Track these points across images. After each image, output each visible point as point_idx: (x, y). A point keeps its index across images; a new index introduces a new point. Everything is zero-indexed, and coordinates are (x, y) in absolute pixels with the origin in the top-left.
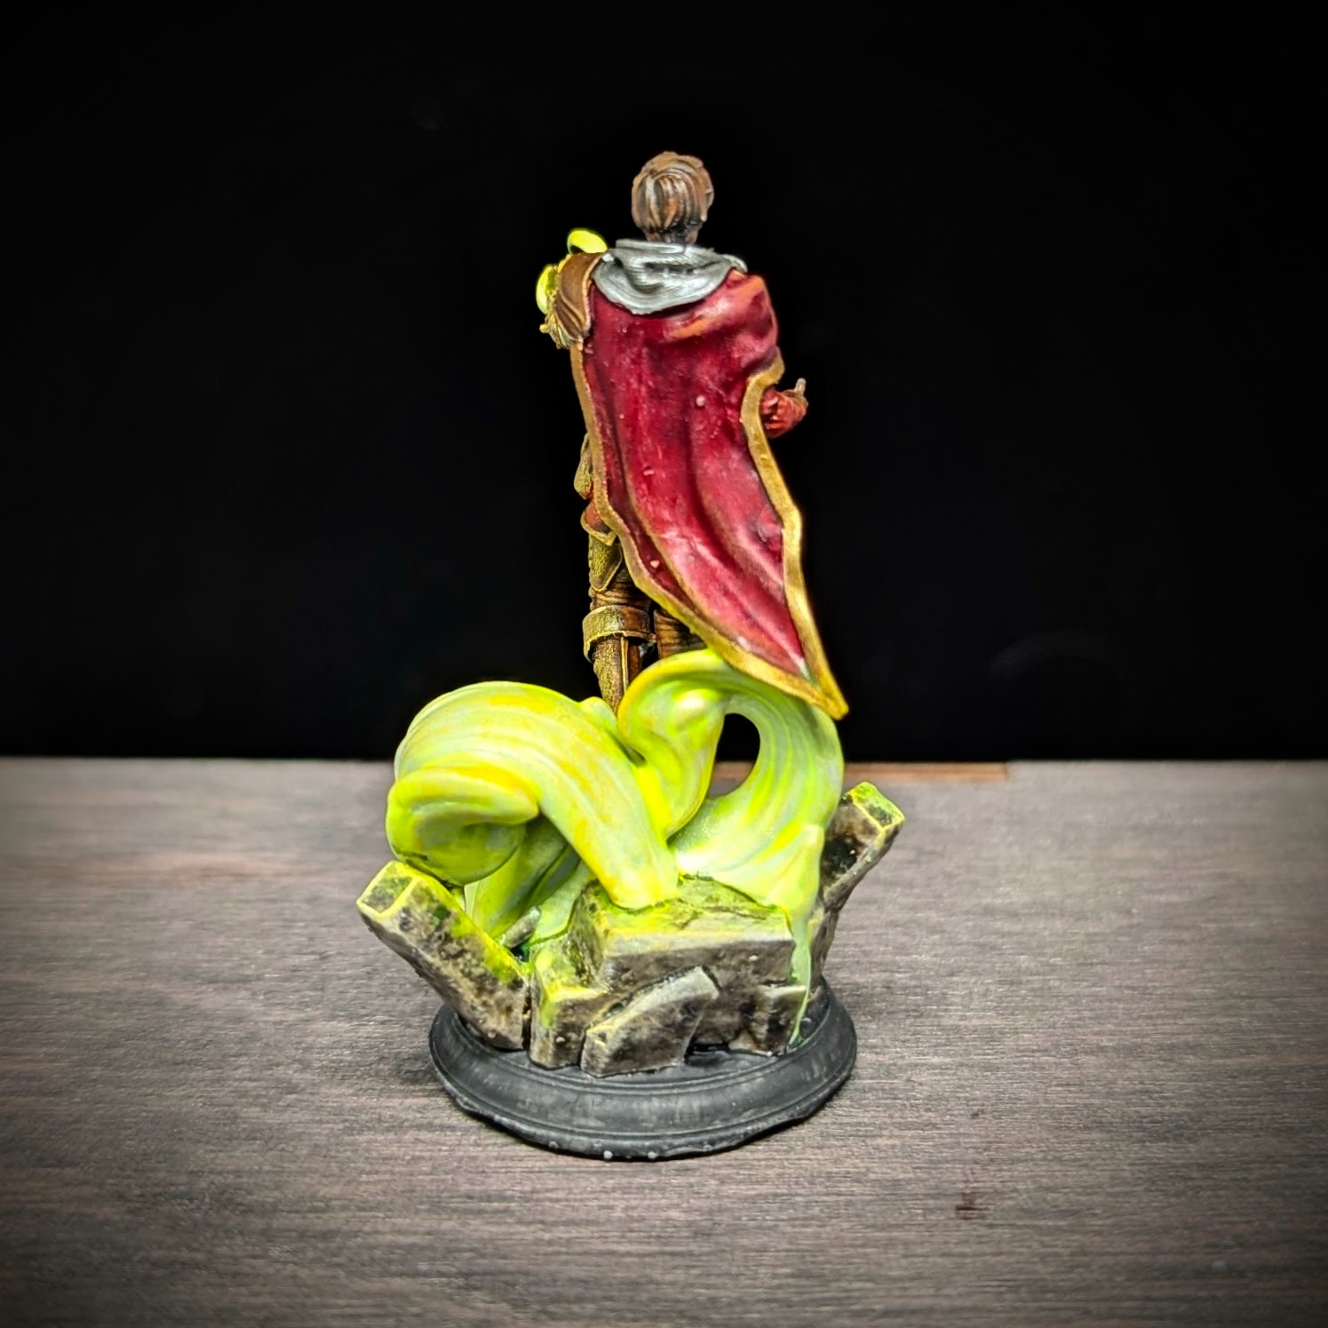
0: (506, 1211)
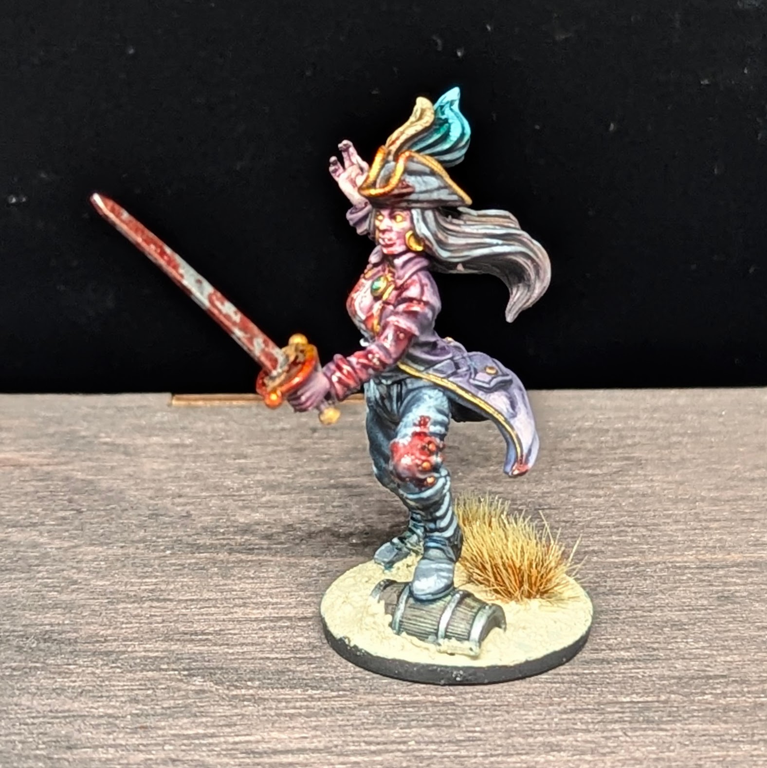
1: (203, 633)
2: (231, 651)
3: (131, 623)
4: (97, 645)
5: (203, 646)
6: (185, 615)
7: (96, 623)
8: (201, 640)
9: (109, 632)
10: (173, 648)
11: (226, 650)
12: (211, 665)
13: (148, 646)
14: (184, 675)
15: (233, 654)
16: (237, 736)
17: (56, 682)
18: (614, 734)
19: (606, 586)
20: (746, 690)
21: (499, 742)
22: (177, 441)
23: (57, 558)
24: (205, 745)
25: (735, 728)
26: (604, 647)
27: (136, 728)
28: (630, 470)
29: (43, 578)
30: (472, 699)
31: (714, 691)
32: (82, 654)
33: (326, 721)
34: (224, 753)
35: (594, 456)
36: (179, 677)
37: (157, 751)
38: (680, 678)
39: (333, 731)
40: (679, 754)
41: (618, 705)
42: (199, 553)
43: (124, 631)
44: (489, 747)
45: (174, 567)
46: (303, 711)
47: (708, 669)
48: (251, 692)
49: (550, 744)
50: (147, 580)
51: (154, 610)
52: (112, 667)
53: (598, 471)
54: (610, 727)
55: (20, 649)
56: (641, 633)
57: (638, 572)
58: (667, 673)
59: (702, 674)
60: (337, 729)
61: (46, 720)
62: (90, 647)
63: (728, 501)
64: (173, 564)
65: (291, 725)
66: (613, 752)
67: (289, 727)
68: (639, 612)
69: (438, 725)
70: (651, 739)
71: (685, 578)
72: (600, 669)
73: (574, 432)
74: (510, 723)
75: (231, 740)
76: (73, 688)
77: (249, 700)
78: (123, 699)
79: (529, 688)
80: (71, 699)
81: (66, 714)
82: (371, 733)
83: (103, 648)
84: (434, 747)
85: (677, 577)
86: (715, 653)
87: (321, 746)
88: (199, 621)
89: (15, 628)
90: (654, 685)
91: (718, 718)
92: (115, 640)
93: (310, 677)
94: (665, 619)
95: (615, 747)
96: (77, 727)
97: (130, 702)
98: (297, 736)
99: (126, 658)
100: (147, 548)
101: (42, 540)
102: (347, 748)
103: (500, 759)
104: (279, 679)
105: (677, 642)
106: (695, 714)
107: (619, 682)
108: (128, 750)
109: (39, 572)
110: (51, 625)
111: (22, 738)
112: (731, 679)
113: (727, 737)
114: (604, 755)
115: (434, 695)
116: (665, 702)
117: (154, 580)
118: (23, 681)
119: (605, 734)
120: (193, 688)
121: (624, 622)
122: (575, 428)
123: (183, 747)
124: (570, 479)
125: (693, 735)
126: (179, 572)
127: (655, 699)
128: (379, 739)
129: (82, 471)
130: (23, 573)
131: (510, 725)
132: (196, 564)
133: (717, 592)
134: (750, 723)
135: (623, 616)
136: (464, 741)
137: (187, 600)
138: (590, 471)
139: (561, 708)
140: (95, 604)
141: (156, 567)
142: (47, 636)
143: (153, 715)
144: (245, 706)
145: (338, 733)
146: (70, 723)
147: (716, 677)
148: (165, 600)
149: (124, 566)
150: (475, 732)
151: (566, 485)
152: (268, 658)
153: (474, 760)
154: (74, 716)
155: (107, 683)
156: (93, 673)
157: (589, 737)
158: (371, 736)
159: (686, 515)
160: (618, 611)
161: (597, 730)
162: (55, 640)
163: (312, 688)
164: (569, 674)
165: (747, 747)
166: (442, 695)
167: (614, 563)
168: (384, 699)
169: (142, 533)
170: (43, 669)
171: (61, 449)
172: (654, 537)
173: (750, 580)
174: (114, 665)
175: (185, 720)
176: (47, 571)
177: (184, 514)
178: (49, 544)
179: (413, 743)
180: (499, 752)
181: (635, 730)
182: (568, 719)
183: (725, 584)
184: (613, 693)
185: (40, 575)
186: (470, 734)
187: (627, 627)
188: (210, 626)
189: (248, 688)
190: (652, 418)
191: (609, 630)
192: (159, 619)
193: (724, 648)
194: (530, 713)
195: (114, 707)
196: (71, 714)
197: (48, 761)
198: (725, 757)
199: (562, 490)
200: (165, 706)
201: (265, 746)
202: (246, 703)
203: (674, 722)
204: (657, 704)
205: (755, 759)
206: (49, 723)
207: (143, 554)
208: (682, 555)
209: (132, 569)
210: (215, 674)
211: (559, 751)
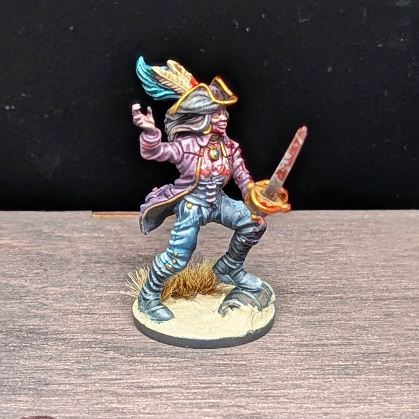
0: (115, 333)
1: (113, 330)
2: (128, 339)
3: (75, 325)
4: (58, 335)
5: (114, 336)
6: (104, 321)
7: (57, 325)
8: (112, 333)
9: (64, 329)
10: (98, 337)
11: (126, 338)
12: (118, 345)
13: (84, 336)
14: (104, 350)
15: (129, 340)
16: (133, 379)
17: (37, 353)
18: (329, 380)
19: (325, 309)
20: (398, 359)
21: (269, 384)
22: (96, 235)
23: (35, 293)
24: (116, 384)
25: (393, 378)
26: (324, 338)
27: (80, 375)
28: (338, 251)
29: (28, 302)
30: (255, 363)
31: (381, 360)
32: (50, 340)
33: (180, 373)
34: (127, 387)
35: (319, 244)
36: (102, 351)
37: (91, 386)
38: (364, 354)
39: (183, 377)
40: (363, 390)
41: (331, 366)
42: (110, 291)
43: (72, 329)
44: (263, 385)
45: (96, 298)
46: (167, 368)
47: (379, 349)
48: (139, 358)
49: (296, 385)
50: (83, 304)
51: (87, 318)
52: (66, 346)
53: (321, 252)
54: (327, 377)
55: (18, 337)
56: (344, 332)
57: (342, 302)
58: (357, 351)
59: (376, 352)
60: (185, 376)
61: (33, 371)
62: (55, 336)
63: (391, 267)
64: (96, 296)
65: (161, 375)
66: (329, 389)
67: (159, 376)
68: (343, 321)
69: (237, 375)
70: (348, 382)
71: (367, 305)
72: (322, 349)
73: (308, 232)
74: (275, 374)
75: (129, 381)
76: (47, 356)
77: (139, 362)
78: (73, 362)
79: (284, 358)
80: (45, 361)
81: (43, 368)
82: (202, 378)
83: (61, 337)
84: (235, 385)
85: (363, 304)
86: (382, 341)
87: (177, 384)
88: (111, 324)
89: (15, 327)
90: (350, 357)
91: (384, 373)
92: (67, 333)
93: (170, 351)
94: (356, 325)
95: (329, 386)
96: (49, 375)
97: (77, 362)
98: (164, 379)
99: (73, 342)
100: (82, 288)
101: (26, 284)
102: (190, 386)
103: (270, 391)
104: (154, 352)
105: (362, 336)
106: (372, 371)
107: (332, 355)
108: (77, 386)
109: (26, 300)
110: (34, 325)
111: (21, 379)
112: (391, 354)
113: (388, 382)
114: (324, 390)
115: (236, 361)
116: (356, 365)
117: (87, 304)
118: (21, 352)
119: (325, 380)
120: (109, 356)
121: (335, 326)
122: (309, 230)
123: (105, 385)
124: (306, 256)
125: (371, 381)
126: (100, 300)
127: (351, 363)
128: (207, 382)
129: (46, 250)
130: (17, 300)
131: (275, 375)
132: (108, 296)
133: (384, 312)
134: (400, 375)
135: (334, 324)
136: (250, 383)
137: (104, 314)
138: (317, 252)
139: (301, 368)
140: (56, 316)
141: (88, 298)
142: (31, 331)
143: (89, 369)
144: (136, 365)
145: (185, 379)
146: (46, 373)
147: (383, 353)
148: (93, 314)
149: (71, 297)
150: (256, 378)
151: (304, 258)
152: (148, 342)
153: (256, 392)
154: (47, 369)
155: (64, 354)
156: (57, 349)
157: (316, 381)
158: (203, 380)
159: (368, 274)
160: (332, 321)
161: (320, 378)
162: (36, 333)
163: (171, 357)
164: (305, 351)
165: (399, 387)
166: (239, 361)
167: (330, 297)
168: (209, 362)
169: (79, 281)
170: (30, 347)
171: (34, 239)
172: (351, 284)
173: (402, 306)
174: (67, 345)
175: (106, 372)
176: (30, 299)
177: (101, 271)
178: (30, 286)
179: (224, 383)
180: (269, 388)
181: (340, 378)
182: (305, 373)
183: (389, 308)
184: (329, 360)
185: (26, 301)
186: (255, 380)
187: (336, 329)
188: (117, 326)
189: (138, 356)
190: (351, 225)
191: (327, 330)
192: (90, 323)
193: (387, 339)
194: (286, 370)
195: (68, 365)
196: (46, 368)
197: (35, 391)
198: (387, 391)
199: (302, 261)
200: (95, 365)
201: (147, 384)
202: (137, 364)
203: (361, 375)
204: (352, 366)
205: (403, 392)
206: (35, 373)
207: (80, 291)
208: (366, 293)
209: (75, 298)
210: (120, 350)
211: (300, 388)
